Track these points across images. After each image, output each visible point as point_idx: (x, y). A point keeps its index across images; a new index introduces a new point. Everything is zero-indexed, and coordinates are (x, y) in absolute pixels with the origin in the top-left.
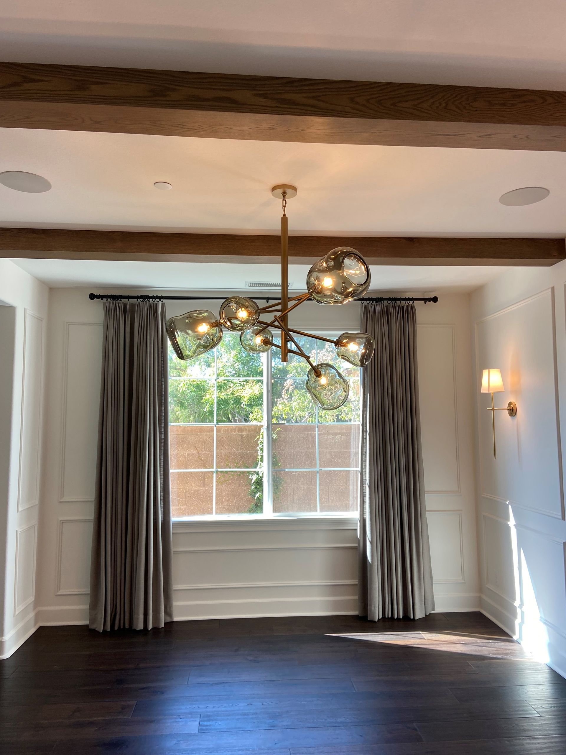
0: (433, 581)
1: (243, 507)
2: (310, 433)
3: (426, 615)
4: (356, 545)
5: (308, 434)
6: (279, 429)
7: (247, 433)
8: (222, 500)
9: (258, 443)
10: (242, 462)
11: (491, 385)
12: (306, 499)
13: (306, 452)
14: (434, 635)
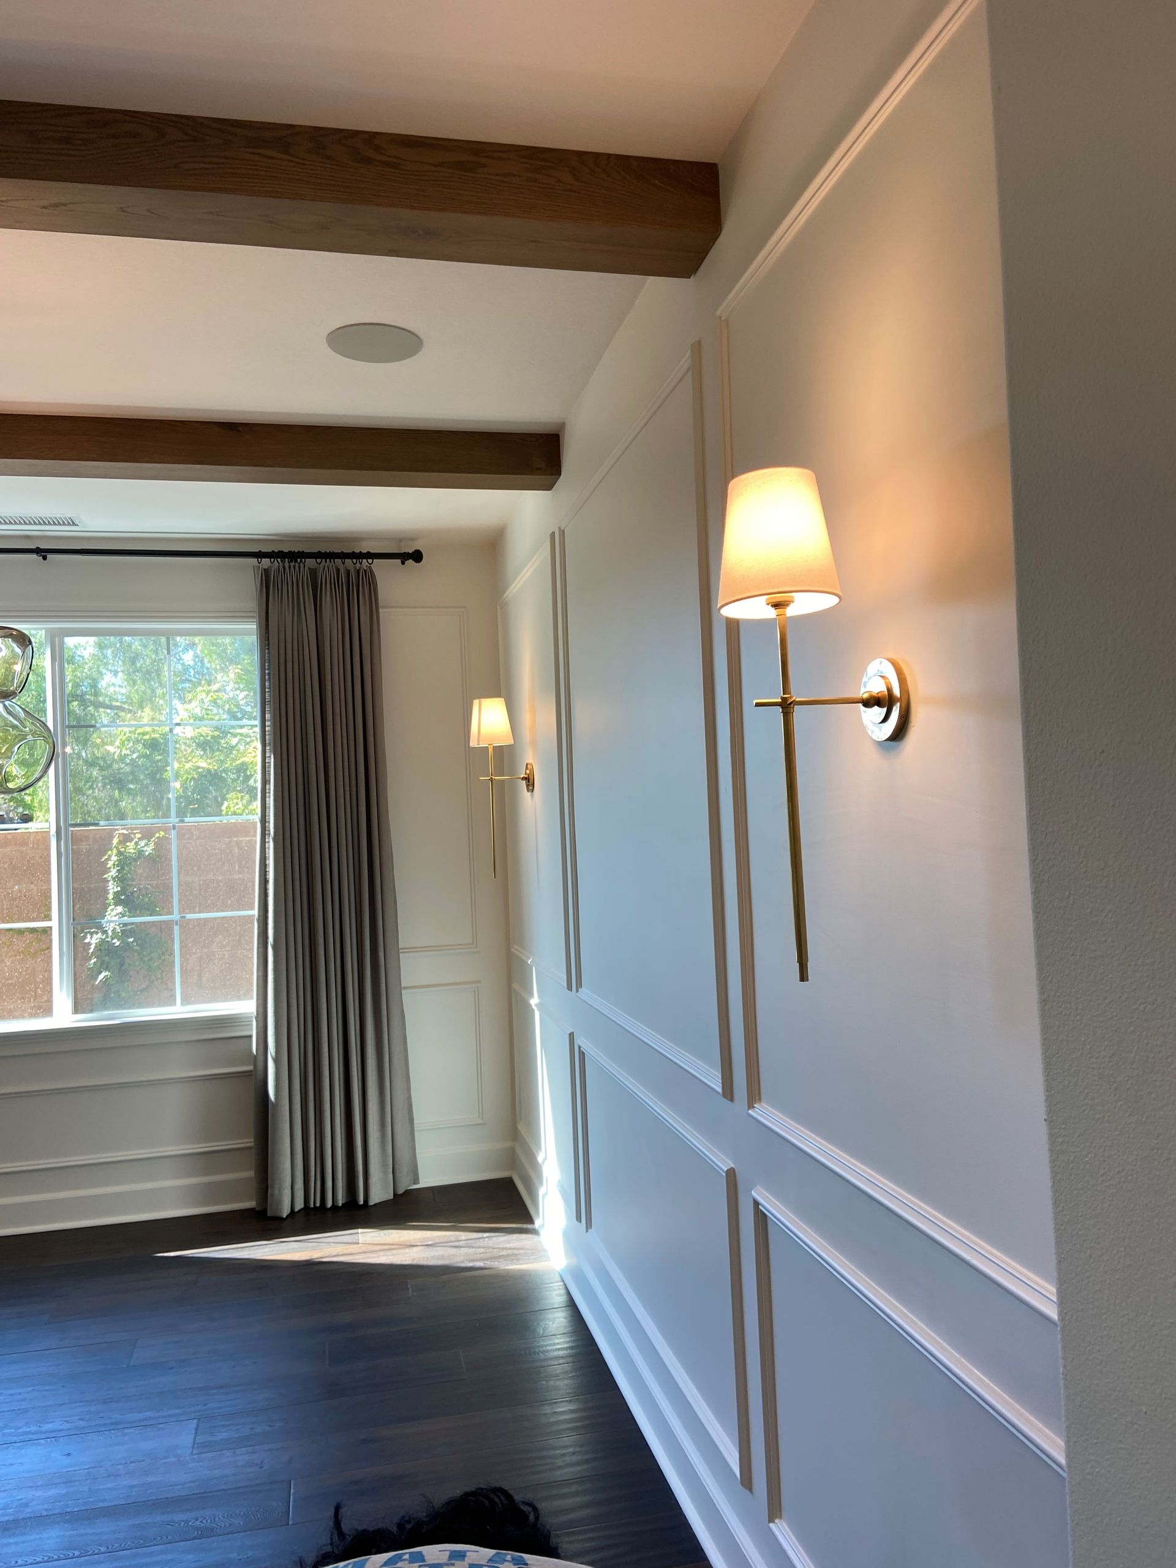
0: (415, 1126)
1: (86, 1004)
2: (235, 839)
3: (397, 1194)
4: (251, 1068)
5: (230, 842)
6: (162, 833)
7: (89, 845)
8: (36, 991)
9: (108, 866)
10: (80, 908)
11: (483, 731)
12: (228, 978)
13: (227, 880)
14: (382, 1234)
